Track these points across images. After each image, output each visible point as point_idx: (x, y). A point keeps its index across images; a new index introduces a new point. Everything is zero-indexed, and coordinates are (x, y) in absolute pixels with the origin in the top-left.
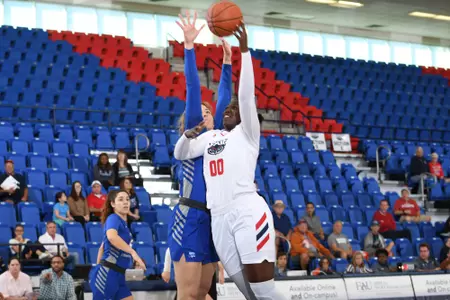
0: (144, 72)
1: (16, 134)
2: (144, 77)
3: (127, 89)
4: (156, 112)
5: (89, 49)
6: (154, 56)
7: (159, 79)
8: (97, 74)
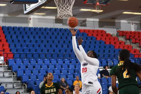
0: (110, 41)
1: (71, 63)
2: (110, 43)
3: (105, 47)
4: (115, 53)
5: (92, 35)
6: (113, 36)
7: (115, 43)
8: (95, 42)
